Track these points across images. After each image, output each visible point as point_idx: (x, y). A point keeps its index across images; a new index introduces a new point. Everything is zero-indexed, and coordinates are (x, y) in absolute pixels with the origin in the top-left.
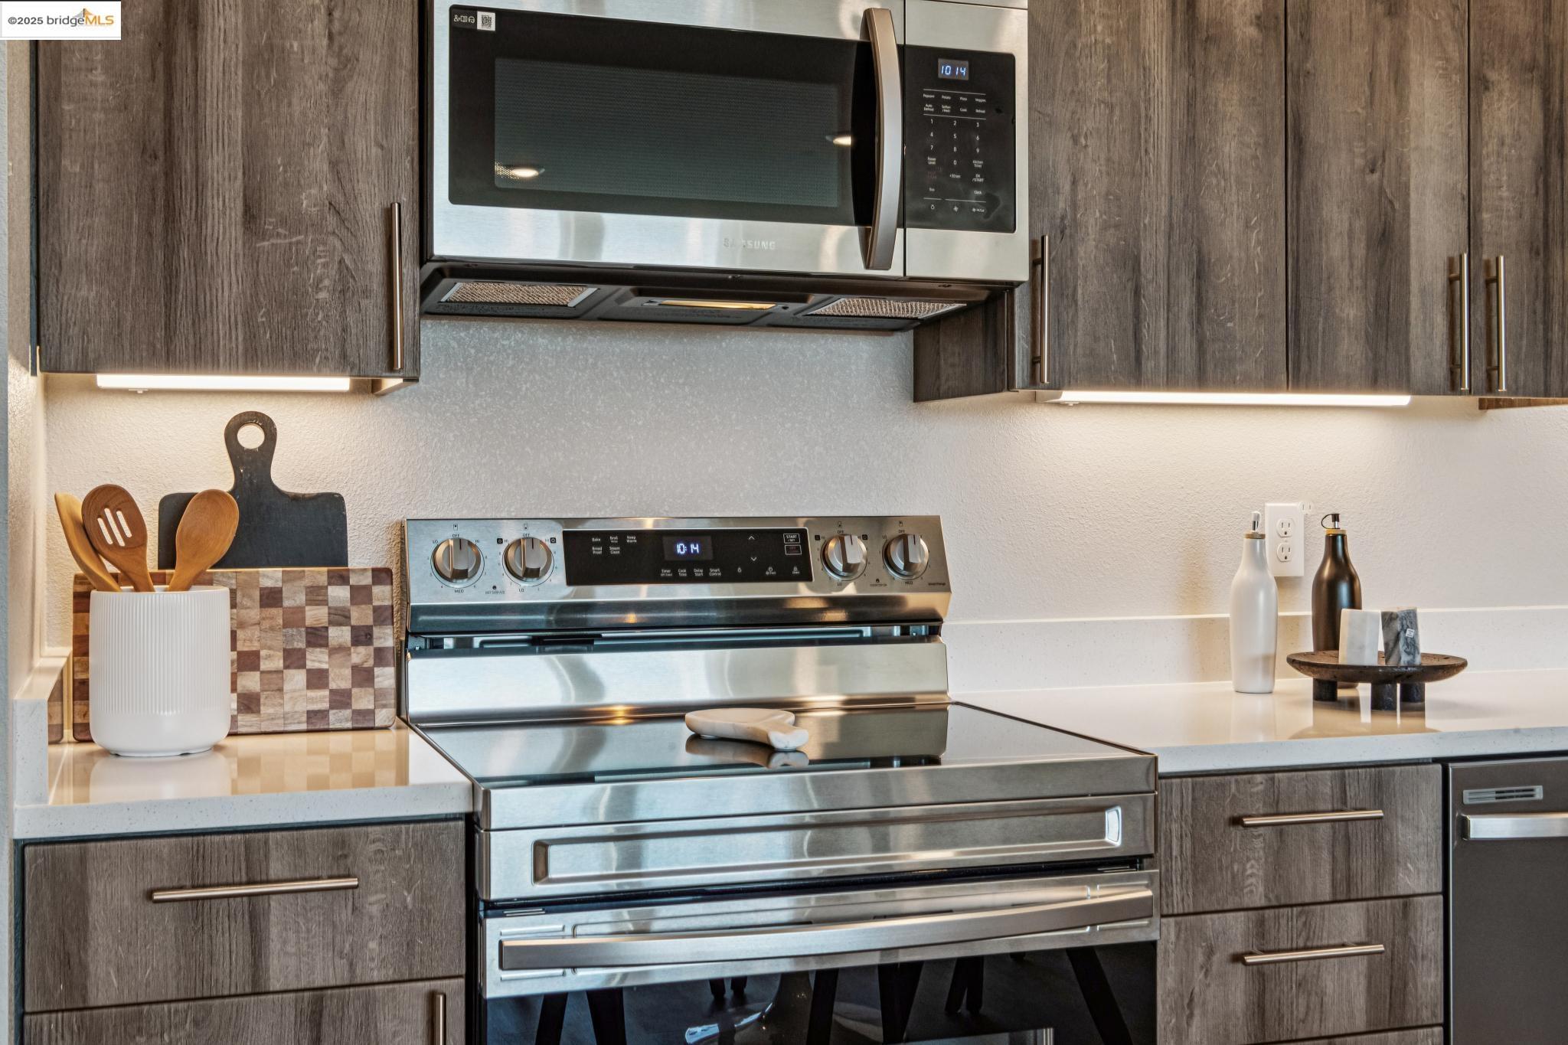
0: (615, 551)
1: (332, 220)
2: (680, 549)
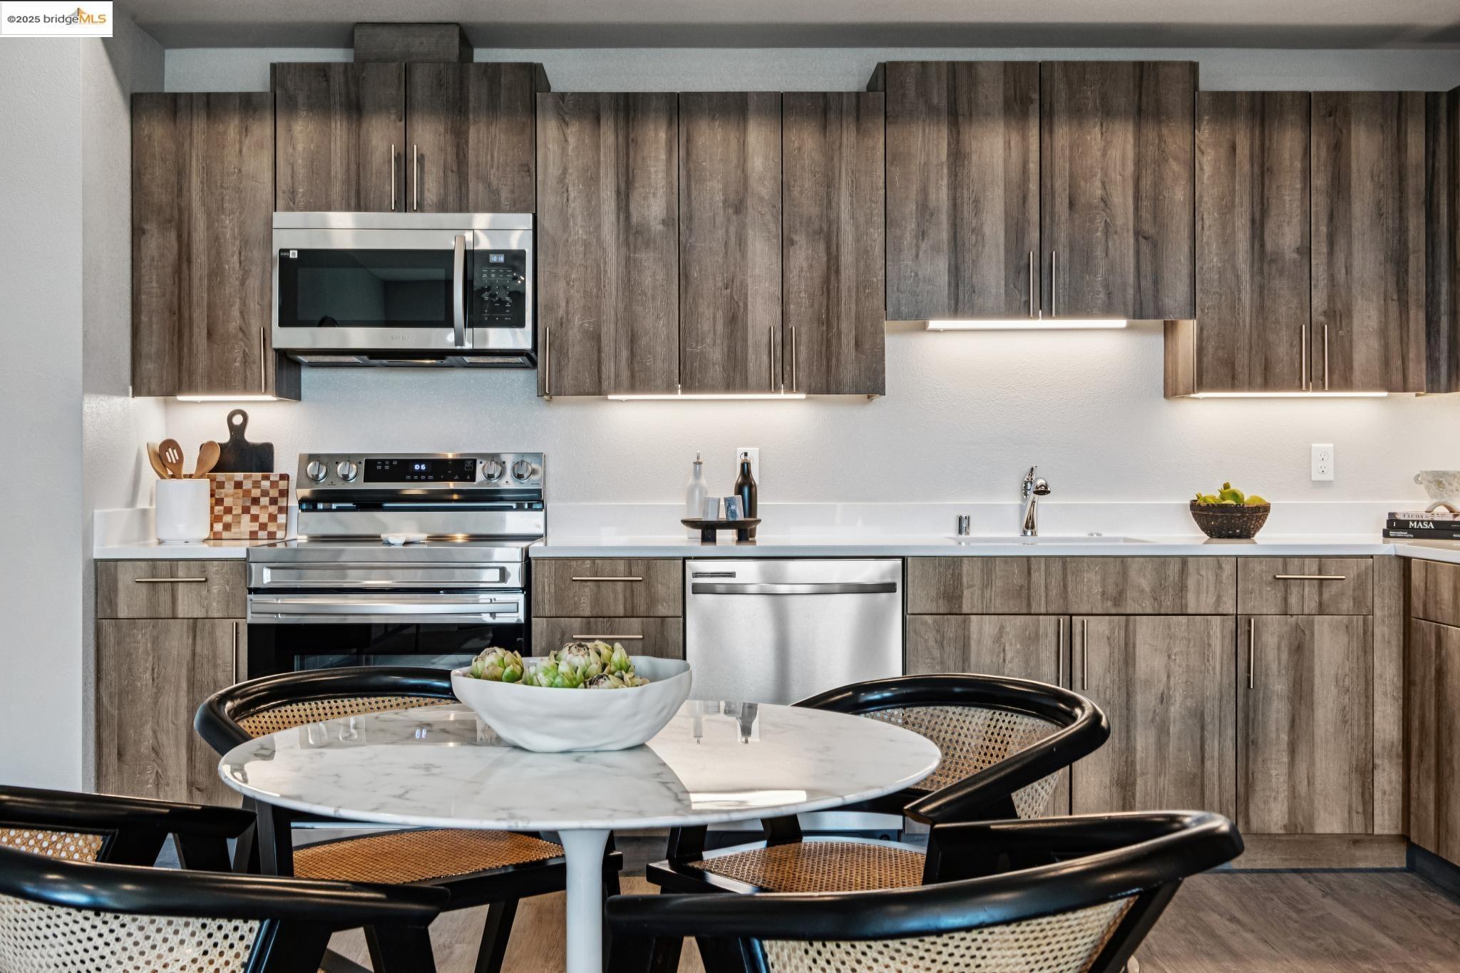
0: (387, 467)
1: (241, 335)
2: (417, 467)
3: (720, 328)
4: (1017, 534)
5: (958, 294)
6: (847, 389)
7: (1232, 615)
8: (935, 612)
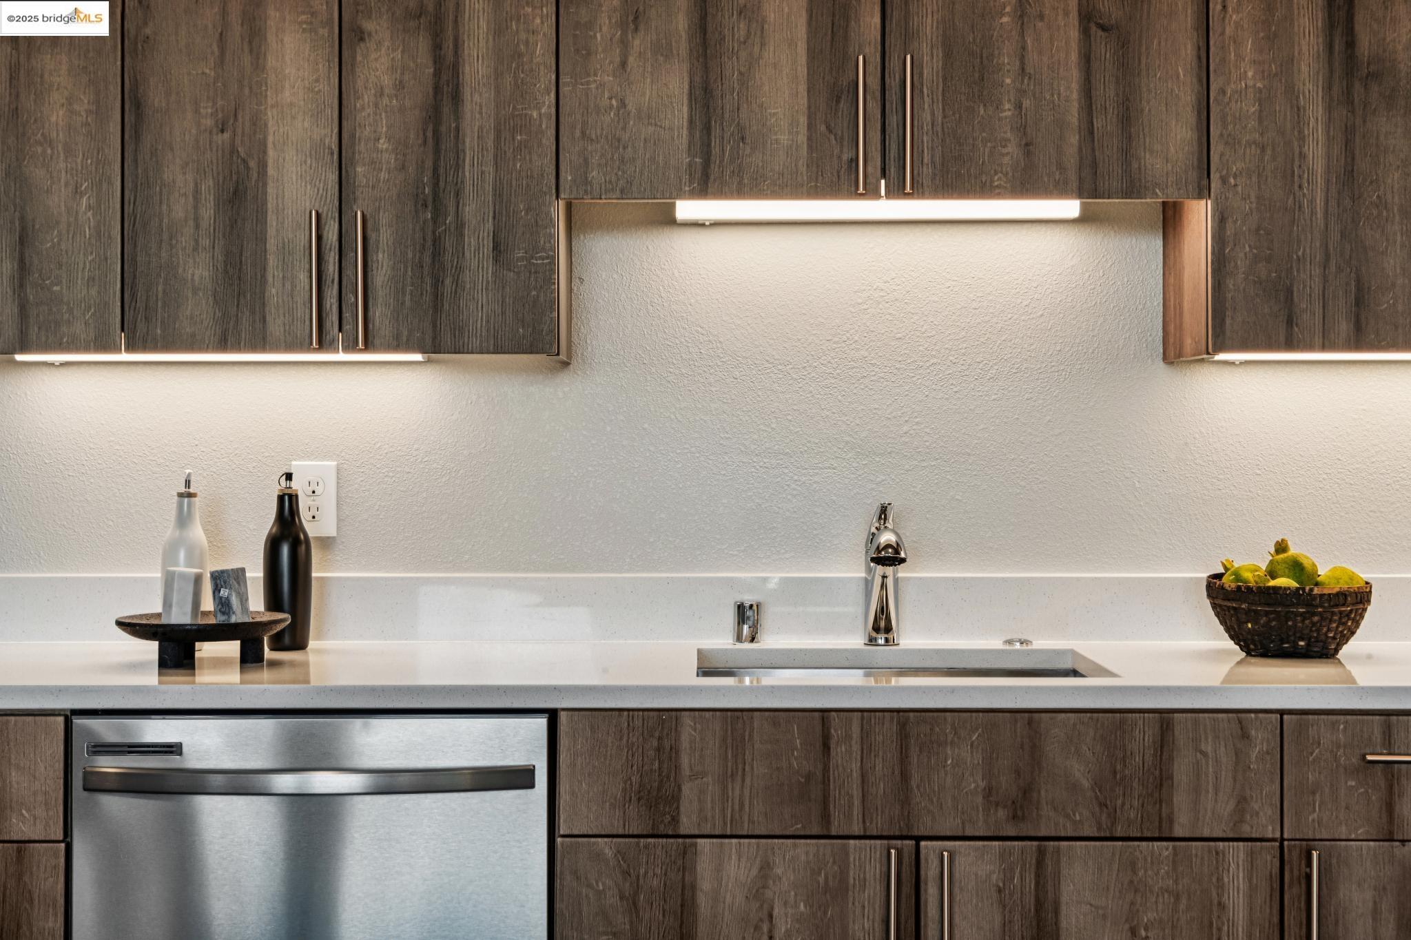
3: (208, 212)
4: (855, 641)
5: (709, 145)
6: (476, 343)
7: (1273, 840)
8: (621, 832)
